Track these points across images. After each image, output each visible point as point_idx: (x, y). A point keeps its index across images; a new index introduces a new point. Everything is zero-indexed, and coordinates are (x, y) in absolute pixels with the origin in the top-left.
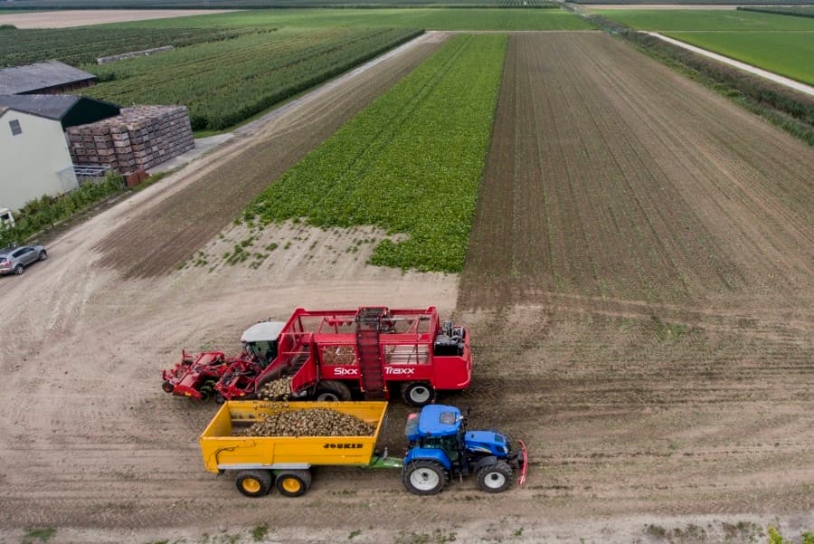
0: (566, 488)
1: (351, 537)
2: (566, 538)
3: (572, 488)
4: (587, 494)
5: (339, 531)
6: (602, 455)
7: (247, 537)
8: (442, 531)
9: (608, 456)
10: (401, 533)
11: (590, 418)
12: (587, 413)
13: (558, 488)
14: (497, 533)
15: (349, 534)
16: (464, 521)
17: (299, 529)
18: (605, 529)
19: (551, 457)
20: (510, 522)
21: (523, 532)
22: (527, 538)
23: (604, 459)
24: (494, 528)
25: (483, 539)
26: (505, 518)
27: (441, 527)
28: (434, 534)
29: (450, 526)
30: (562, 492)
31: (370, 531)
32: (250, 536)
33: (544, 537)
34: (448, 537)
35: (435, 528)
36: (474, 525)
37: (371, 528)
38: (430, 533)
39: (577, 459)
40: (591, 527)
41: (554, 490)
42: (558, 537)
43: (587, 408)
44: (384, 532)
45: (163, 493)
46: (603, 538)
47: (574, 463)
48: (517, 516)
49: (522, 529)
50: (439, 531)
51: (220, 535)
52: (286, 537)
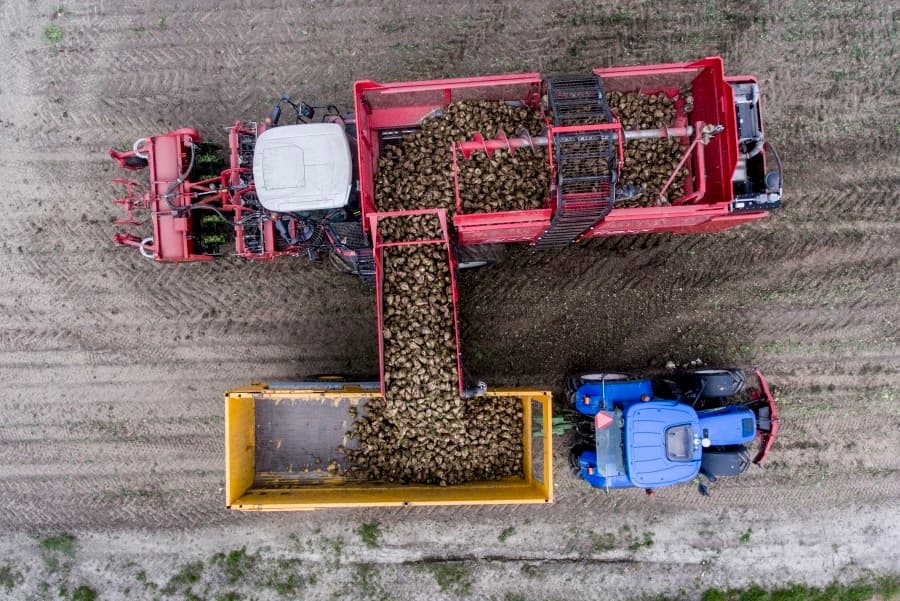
0: (816, 446)
1: (502, 538)
2: (813, 544)
3: (826, 445)
4: (848, 458)
5: (481, 527)
6: (879, 369)
7: (353, 540)
8: (632, 529)
9: (888, 372)
10: (572, 530)
11: (864, 268)
12: (860, 254)
13: (803, 446)
14: (714, 539)
15: (497, 533)
16: (663, 512)
17: (424, 524)
18: (870, 527)
19: (793, 373)
20: (733, 518)
21: (752, 536)
22: (757, 544)
23: (881, 378)
24: (710, 529)
25: (694, 547)
26: (725, 511)
27: (631, 522)
28: (620, 532)
29: (641, 521)
30: (810, 453)
31: (526, 527)
32: (357, 538)
33: (782, 544)
34: (642, 539)
35: (622, 524)
36: (679, 521)
37: (527, 522)
38: (615, 531)
39: (837, 380)
40: (850, 524)
41: (797, 451)
42: (801, 543)
43: (858, 237)
44: (548, 528)
45: (191, 465)
46: (865, 542)
47: (831, 388)
48: (741, 506)
49: (750, 530)
50: (626, 528)
51: (314, 538)
52: (408, 540)
